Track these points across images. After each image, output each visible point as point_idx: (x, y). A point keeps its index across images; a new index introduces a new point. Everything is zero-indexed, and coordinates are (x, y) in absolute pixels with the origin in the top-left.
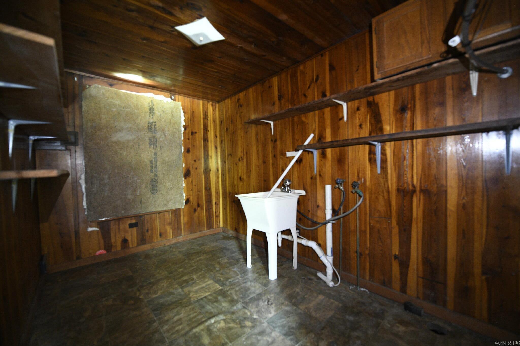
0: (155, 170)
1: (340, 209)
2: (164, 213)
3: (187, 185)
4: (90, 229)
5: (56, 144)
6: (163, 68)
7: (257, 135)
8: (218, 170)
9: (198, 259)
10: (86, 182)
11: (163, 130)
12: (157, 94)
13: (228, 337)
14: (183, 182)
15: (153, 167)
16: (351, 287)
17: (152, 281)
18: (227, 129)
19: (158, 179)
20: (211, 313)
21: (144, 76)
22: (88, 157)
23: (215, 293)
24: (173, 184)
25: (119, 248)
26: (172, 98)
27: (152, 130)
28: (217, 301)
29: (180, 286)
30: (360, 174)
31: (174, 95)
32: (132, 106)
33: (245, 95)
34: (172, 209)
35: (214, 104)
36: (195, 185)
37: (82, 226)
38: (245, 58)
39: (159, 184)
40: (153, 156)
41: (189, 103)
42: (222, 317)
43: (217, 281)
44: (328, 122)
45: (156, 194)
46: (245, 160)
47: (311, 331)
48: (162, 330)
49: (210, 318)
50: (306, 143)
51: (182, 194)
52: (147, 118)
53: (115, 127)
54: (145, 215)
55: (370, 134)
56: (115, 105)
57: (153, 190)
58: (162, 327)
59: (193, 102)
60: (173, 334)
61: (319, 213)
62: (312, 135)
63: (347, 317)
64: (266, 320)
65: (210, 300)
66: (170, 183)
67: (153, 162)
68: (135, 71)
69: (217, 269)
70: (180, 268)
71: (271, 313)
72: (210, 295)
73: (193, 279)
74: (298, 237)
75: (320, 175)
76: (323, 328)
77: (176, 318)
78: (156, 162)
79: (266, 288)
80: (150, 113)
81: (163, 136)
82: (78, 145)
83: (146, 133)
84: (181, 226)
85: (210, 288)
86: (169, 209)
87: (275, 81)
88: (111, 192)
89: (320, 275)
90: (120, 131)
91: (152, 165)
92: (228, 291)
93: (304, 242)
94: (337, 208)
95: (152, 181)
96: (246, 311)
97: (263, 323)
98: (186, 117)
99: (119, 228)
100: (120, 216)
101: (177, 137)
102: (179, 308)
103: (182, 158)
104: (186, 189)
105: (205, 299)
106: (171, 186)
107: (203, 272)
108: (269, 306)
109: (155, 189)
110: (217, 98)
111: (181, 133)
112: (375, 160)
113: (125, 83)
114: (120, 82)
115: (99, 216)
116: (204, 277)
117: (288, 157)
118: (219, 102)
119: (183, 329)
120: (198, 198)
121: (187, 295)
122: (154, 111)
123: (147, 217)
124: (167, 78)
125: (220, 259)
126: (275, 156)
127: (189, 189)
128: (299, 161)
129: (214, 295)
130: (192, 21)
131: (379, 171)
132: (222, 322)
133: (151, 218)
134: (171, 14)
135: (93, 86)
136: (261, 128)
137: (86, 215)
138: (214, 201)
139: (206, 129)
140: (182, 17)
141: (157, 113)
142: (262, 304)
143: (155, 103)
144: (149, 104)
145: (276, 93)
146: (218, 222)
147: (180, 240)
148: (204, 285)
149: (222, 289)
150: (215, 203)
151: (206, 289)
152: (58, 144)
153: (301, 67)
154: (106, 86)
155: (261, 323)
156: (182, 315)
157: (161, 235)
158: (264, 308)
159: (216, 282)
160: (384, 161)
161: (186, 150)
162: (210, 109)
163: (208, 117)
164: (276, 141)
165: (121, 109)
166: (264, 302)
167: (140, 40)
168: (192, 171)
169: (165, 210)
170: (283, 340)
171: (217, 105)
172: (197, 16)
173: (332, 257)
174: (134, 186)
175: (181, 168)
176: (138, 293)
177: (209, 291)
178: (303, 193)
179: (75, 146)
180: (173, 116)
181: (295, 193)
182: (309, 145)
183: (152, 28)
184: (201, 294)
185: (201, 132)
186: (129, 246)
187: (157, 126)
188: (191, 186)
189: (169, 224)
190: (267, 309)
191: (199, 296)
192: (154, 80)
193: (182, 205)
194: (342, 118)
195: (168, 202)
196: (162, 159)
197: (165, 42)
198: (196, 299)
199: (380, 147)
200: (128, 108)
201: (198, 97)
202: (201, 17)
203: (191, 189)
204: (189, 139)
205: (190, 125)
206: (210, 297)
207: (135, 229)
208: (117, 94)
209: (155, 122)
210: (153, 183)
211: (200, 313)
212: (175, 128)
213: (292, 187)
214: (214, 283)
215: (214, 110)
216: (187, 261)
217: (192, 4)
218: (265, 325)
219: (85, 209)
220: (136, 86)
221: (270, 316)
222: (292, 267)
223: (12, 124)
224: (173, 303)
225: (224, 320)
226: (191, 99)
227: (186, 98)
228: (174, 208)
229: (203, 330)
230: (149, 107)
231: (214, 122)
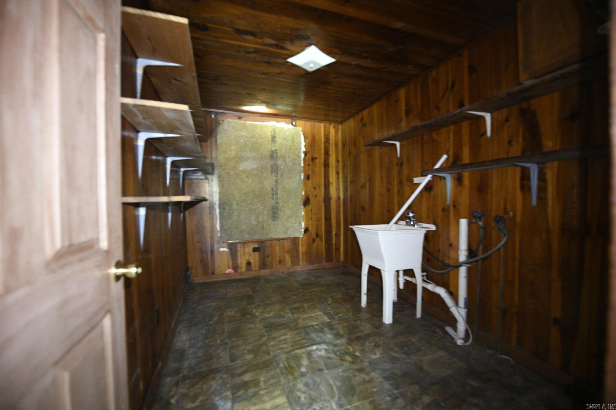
0: (276, 197)
1: (477, 250)
2: (283, 240)
3: (306, 213)
4: (222, 249)
5: (198, 174)
6: (282, 97)
7: (381, 158)
8: (339, 198)
9: (312, 290)
10: (220, 208)
11: (284, 158)
12: (278, 122)
13: (326, 365)
14: (303, 210)
15: (275, 195)
16: (488, 351)
17: (267, 302)
18: (350, 153)
19: (278, 206)
20: (315, 340)
21: (267, 107)
22: (222, 185)
23: (322, 324)
24: (292, 212)
25: (244, 270)
26: (292, 124)
27: (274, 158)
28: (322, 331)
29: (291, 311)
30: (509, 206)
31: (295, 120)
32: (257, 136)
33: (369, 112)
34: (291, 237)
35: (336, 125)
36: (314, 214)
37: (216, 245)
38: (363, 74)
39: (279, 211)
40: (274, 184)
41: (310, 127)
42: (324, 346)
43: (327, 314)
44: (466, 138)
45: (277, 221)
46: (367, 188)
47: (417, 383)
48: (269, 345)
49: (312, 345)
50: (437, 166)
51: (301, 223)
52: (270, 145)
53: (243, 156)
54: (266, 241)
55: (523, 152)
56: (242, 136)
57: (273, 217)
58: (270, 342)
59: (314, 125)
60: (277, 349)
61: (452, 254)
62: (445, 157)
63: (470, 381)
64: (368, 360)
65: (315, 329)
66: (289, 211)
67: (275, 190)
68: (258, 103)
69: (329, 302)
70: (294, 295)
71: (375, 354)
72: (317, 325)
73: (303, 308)
74: (424, 280)
75: (454, 206)
76: (433, 384)
77: (283, 338)
78: (277, 189)
79: (377, 331)
80: (272, 141)
81: (284, 164)
82: (214, 175)
83: (268, 161)
84: (299, 255)
85: (318, 319)
86: (288, 236)
87: (402, 93)
88: (239, 218)
89: (449, 329)
90: (246, 160)
91: (273, 192)
92: (335, 325)
93: (431, 287)
94: (474, 248)
95: (273, 208)
96: (350, 347)
97: (365, 362)
98: (307, 143)
99: (244, 251)
100: (245, 239)
101: (297, 164)
102: (286, 330)
103: (302, 186)
104: (305, 218)
105: (311, 327)
106: (291, 214)
107: (314, 303)
108: (375, 348)
109: (276, 216)
110: (340, 119)
111: (301, 160)
112: (529, 189)
113: (251, 114)
114: (247, 114)
115: (228, 238)
116: (315, 308)
117: (415, 184)
118: (341, 123)
119: (287, 348)
120: (317, 228)
121: (295, 320)
122: (276, 139)
123: (268, 243)
124: (288, 105)
125: (334, 294)
126: (400, 183)
127: (308, 218)
128: (429, 188)
129: (321, 326)
130: (303, 50)
131: (534, 202)
132: (323, 351)
133: (272, 244)
134: (283, 48)
135: (225, 121)
136: (386, 150)
137: (219, 236)
138: (334, 232)
139: (327, 153)
140: (293, 48)
141: (279, 140)
142: (368, 345)
143: (277, 131)
144: (271, 132)
145: (403, 107)
146: (338, 255)
147: (298, 269)
148: (313, 315)
149: (329, 322)
150: (336, 235)
151: (315, 318)
152: (200, 174)
153: (434, 73)
154: (236, 120)
155: (362, 361)
156: (288, 337)
157: (280, 262)
158: (369, 349)
159: (325, 314)
160: (542, 189)
161: (306, 177)
162: (332, 131)
163: (329, 140)
164: (402, 165)
165: (248, 139)
166: (370, 343)
167: (260, 76)
168: (312, 199)
169: (285, 238)
170: (381, 382)
171: (340, 126)
172: (307, 45)
173: (465, 310)
174: (257, 212)
175: (300, 196)
176: (255, 311)
177: (317, 321)
178: (433, 227)
179: (212, 175)
180: (293, 142)
181: (423, 227)
182: (442, 169)
183: (268, 63)
184: (309, 322)
185: (321, 157)
186: (252, 269)
187: (278, 154)
188: (310, 214)
189: (288, 252)
190: (371, 350)
191: (307, 323)
192: (275, 108)
193: (300, 234)
194: (485, 132)
195: (287, 229)
196: (283, 186)
197: (281, 73)
198: (303, 326)
199: (536, 170)
200: (253, 138)
201: (318, 120)
202: (310, 45)
203: (310, 218)
204: (309, 165)
205: (310, 151)
206: (317, 327)
207: (257, 253)
208: (244, 126)
209: (277, 150)
210: (274, 210)
211: (304, 338)
212: (295, 155)
213: (419, 220)
214: (323, 315)
215: (336, 133)
216: (301, 290)
217: (300, 35)
218: (366, 364)
219: (218, 231)
220: (260, 116)
221: (374, 357)
222: (415, 314)
223: (169, 160)
224: (282, 324)
225: (326, 350)
226: (312, 123)
227: (307, 122)
228: (293, 236)
229: (304, 353)
230: (271, 135)
231: (336, 145)
